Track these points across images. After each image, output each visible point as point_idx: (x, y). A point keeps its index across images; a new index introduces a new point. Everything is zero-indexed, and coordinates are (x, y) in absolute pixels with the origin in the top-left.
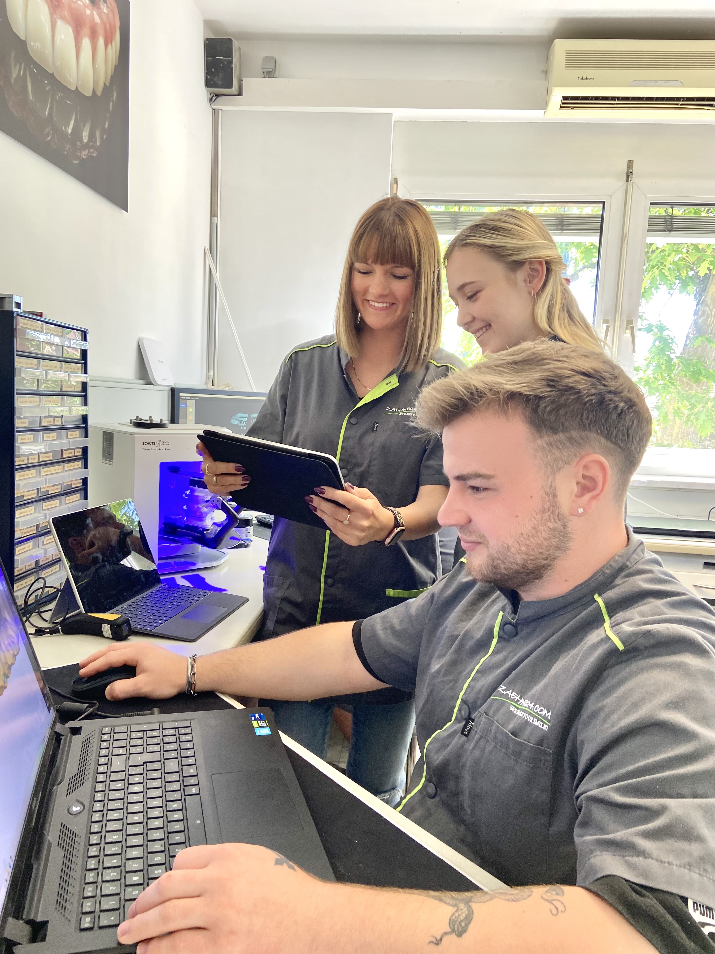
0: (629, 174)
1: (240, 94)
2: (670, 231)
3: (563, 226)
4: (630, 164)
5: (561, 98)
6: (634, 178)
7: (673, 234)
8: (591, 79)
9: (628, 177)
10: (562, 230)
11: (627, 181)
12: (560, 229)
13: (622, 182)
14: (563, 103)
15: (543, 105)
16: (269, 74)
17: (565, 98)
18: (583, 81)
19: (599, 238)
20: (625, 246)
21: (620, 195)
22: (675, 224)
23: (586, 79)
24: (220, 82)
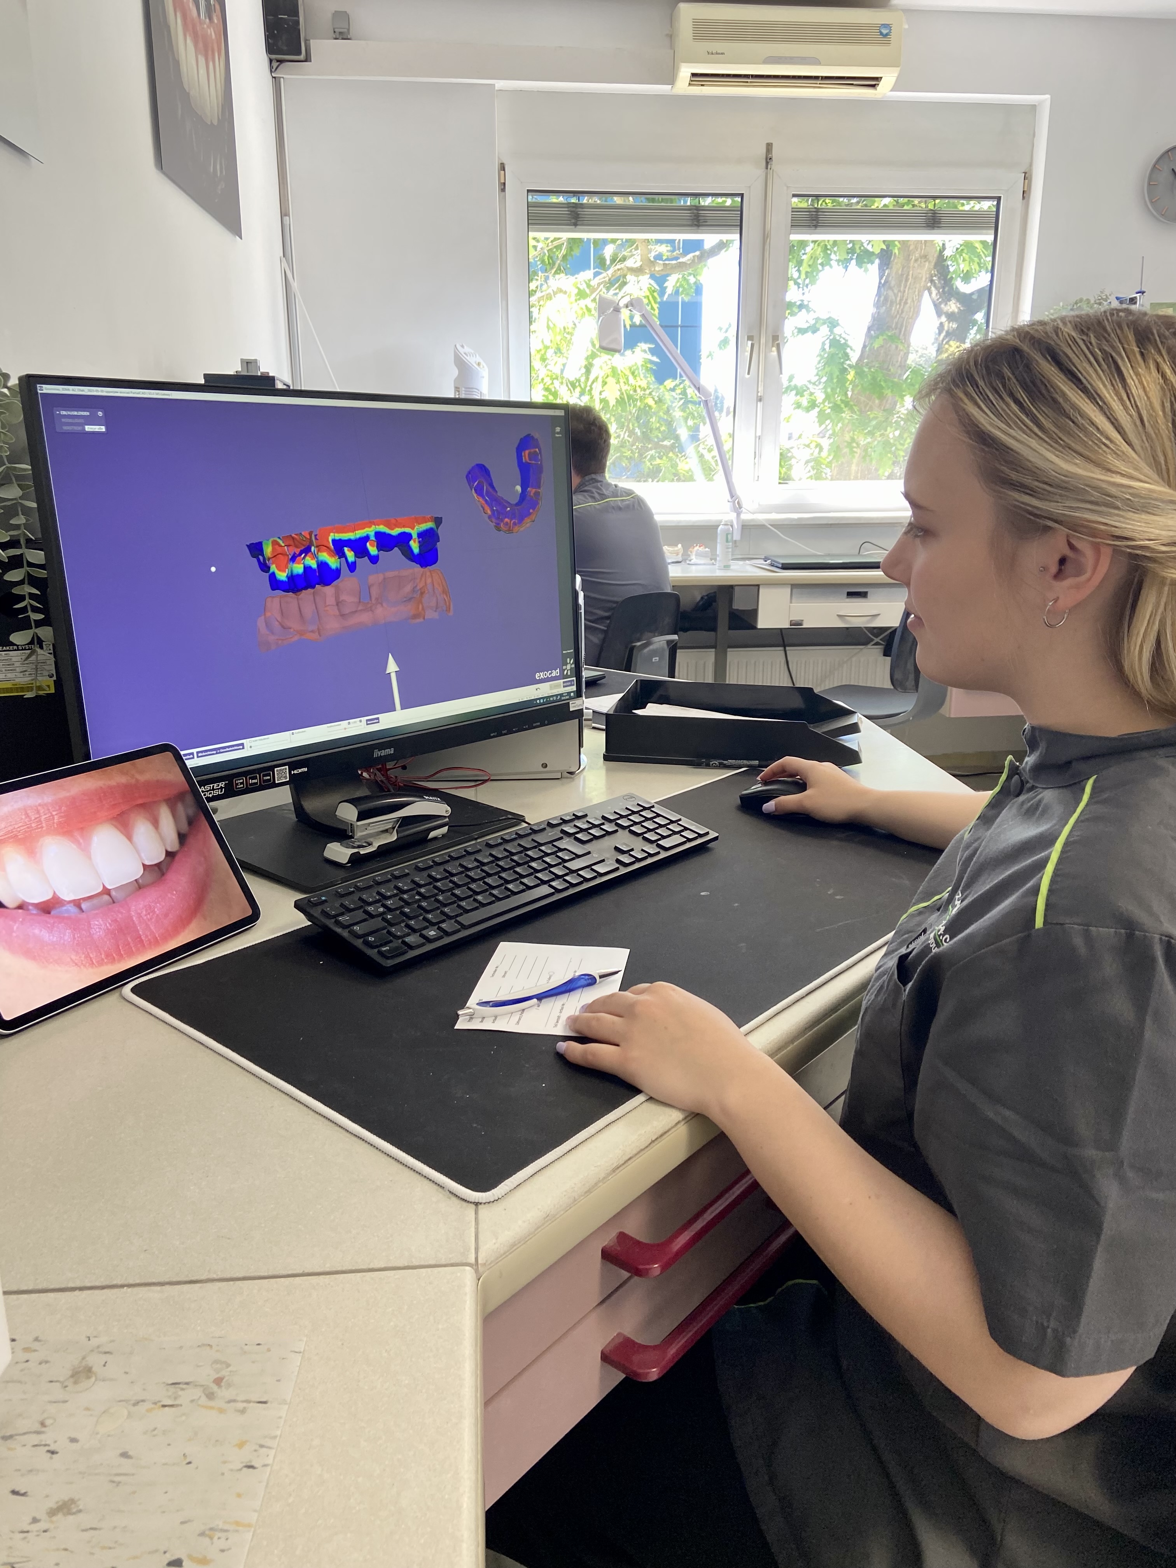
0: (768, 160)
1: (307, 59)
2: (816, 226)
3: (698, 221)
4: (769, 147)
5: (690, 75)
6: (774, 164)
7: (819, 230)
8: (722, 54)
9: (767, 163)
10: (698, 226)
11: (767, 168)
12: (696, 225)
13: (760, 172)
14: (692, 81)
15: (671, 80)
16: (343, 35)
17: (694, 75)
18: (714, 56)
19: (739, 235)
20: (767, 247)
21: (759, 186)
22: (822, 217)
23: (717, 53)
24: (285, 48)
